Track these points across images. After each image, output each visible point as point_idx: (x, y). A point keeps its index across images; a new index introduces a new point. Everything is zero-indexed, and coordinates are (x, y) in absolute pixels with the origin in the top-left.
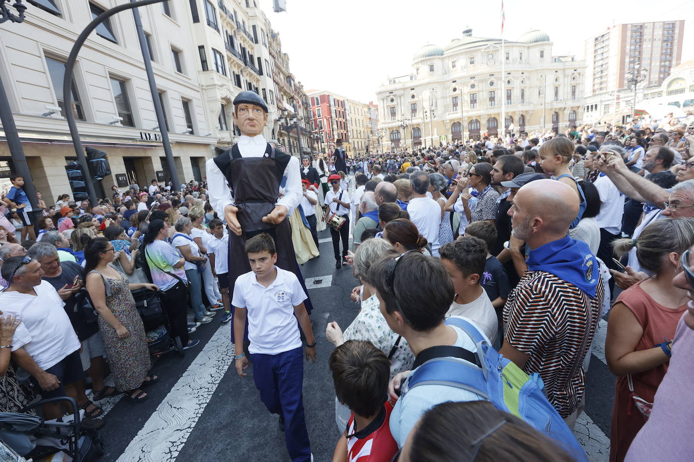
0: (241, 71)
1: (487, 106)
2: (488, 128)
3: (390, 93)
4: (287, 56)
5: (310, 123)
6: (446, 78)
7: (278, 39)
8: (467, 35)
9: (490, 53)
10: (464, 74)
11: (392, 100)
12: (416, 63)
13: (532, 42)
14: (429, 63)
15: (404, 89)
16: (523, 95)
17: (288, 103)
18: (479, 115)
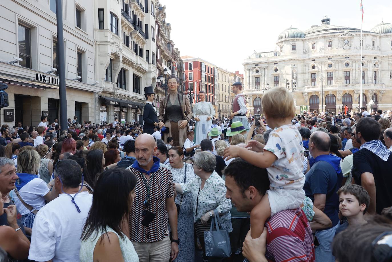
0: (131, 34)
1: (343, 83)
2: (344, 103)
3: (256, 65)
4: (170, 26)
5: (183, 84)
6: (306, 56)
7: (164, 12)
8: (326, 23)
9: (346, 39)
10: (323, 54)
11: (257, 72)
12: (280, 42)
13: (384, 33)
14: (292, 43)
15: (268, 63)
16: (375, 77)
17: (165, 65)
18: (335, 90)
